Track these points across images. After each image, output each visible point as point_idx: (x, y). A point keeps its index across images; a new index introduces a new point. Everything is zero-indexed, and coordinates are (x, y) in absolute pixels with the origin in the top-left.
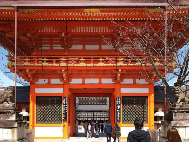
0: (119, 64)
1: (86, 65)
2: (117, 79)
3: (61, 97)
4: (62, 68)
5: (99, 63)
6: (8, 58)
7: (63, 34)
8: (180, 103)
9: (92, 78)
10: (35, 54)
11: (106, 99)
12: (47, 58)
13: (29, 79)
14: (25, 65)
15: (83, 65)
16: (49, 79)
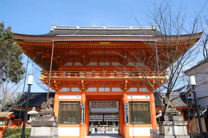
0: (125, 77)
1: (100, 78)
2: (124, 88)
3: (79, 102)
4: (82, 80)
5: (110, 76)
6: (41, 73)
7: (84, 56)
8: (168, 108)
9: (105, 87)
10: (61, 69)
11: (116, 103)
12: (71, 73)
13: (55, 88)
14: (54, 78)
15: (98, 78)
16: (71, 88)
